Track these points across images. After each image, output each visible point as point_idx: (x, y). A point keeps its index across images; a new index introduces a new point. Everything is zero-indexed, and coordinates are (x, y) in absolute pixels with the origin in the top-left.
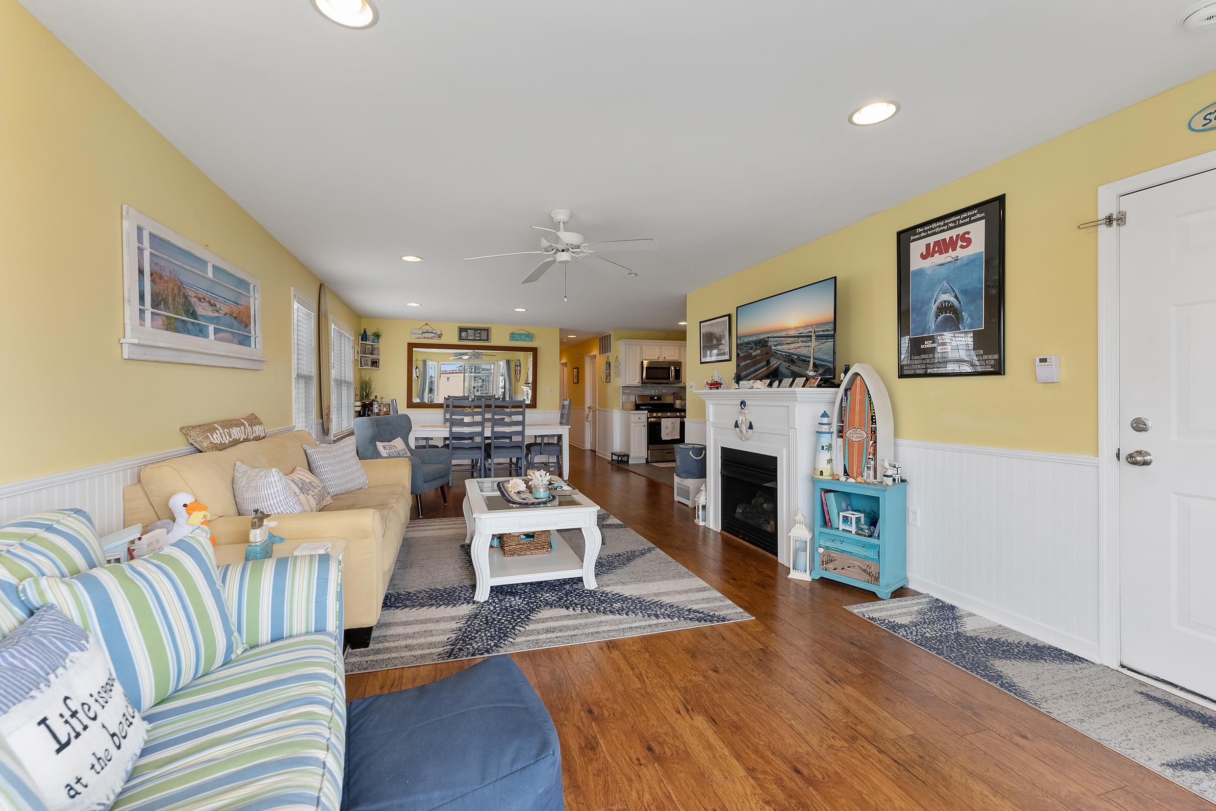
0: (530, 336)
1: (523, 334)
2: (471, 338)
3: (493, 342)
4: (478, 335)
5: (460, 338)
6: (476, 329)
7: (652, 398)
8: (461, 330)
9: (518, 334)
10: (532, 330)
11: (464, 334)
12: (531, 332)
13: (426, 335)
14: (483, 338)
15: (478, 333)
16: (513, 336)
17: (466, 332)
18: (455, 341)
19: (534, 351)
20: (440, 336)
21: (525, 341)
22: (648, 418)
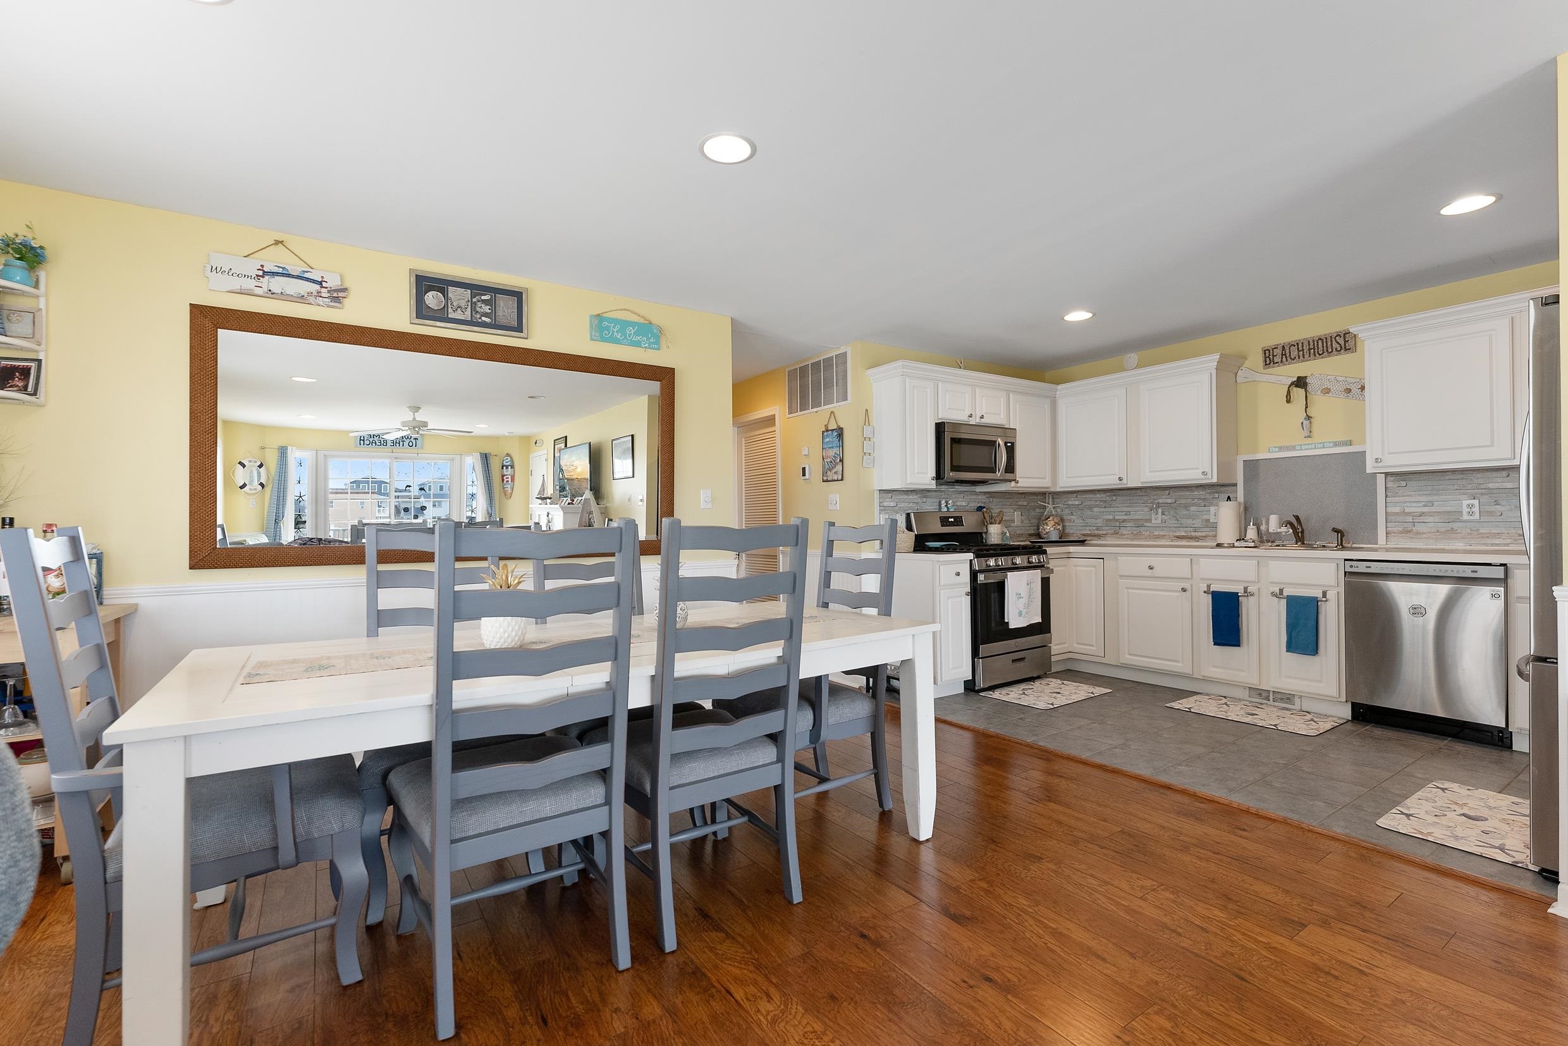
0: (651, 333)
1: (633, 324)
2: (458, 315)
3: (538, 338)
4: (487, 309)
5: (422, 312)
6: (477, 289)
7: (944, 521)
8: (424, 284)
9: (616, 321)
10: (657, 314)
11: (432, 299)
12: (655, 321)
13: (277, 284)
14: (502, 320)
15: (485, 302)
16: (601, 326)
17: (443, 291)
18: (400, 318)
19: (665, 376)
20: (337, 296)
21: (637, 344)
22: (974, 575)
